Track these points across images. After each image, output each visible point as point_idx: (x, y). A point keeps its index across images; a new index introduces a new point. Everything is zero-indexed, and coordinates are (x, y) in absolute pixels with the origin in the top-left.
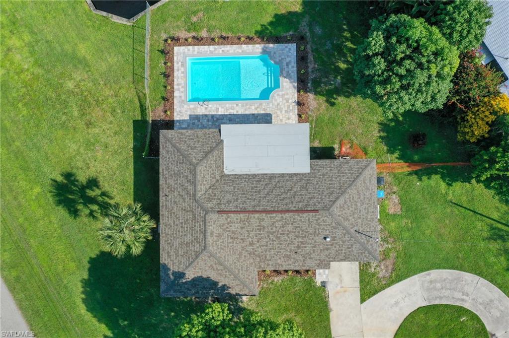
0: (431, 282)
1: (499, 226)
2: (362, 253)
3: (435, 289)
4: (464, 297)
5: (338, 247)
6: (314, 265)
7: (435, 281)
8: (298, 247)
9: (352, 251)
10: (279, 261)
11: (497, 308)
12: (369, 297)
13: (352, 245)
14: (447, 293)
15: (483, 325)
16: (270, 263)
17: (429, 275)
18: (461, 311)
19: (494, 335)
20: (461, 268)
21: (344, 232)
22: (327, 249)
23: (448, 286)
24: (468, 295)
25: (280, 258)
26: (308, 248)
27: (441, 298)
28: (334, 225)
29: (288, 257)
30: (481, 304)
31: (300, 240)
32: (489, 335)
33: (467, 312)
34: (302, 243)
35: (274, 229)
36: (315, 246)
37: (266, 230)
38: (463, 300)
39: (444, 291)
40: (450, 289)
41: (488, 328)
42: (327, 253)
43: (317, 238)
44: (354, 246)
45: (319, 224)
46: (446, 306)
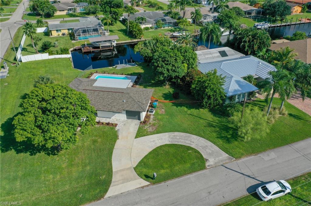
0: (174, 136)
1: (212, 123)
2: (138, 108)
3: (176, 138)
4: (191, 143)
5: (128, 104)
6: (115, 110)
7: (177, 136)
8: (110, 103)
9: (134, 106)
10: (100, 107)
11: (209, 149)
12: (140, 137)
13: (134, 105)
14: (182, 141)
15: (201, 155)
16: (96, 107)
17: (174, 133)
18: (189, 148)
19: (208, 160)
20: (191, 133)
21: (133, 100)
22: (123, 105)
23: (183, 138)
24: (193, 142)
25: (101, 106)
26: (115, 104)
27: (178, 142)
28: (129, 97)
29: (105, 106)
30: (200, 146)
31: (113, 101)
32: (205, 160)
33: (192, 149)
34: (113, 102)
35: (103, 96)
36: (118, 103)
37: (100, 96)
38: (191, 144)
39: (181, 140)
40: (184, 139)
41: (204, 157)
42: (122, 106)
43: (120, 101)
44: (135, 105)
45: (122, 97)
46: (181, 145)
